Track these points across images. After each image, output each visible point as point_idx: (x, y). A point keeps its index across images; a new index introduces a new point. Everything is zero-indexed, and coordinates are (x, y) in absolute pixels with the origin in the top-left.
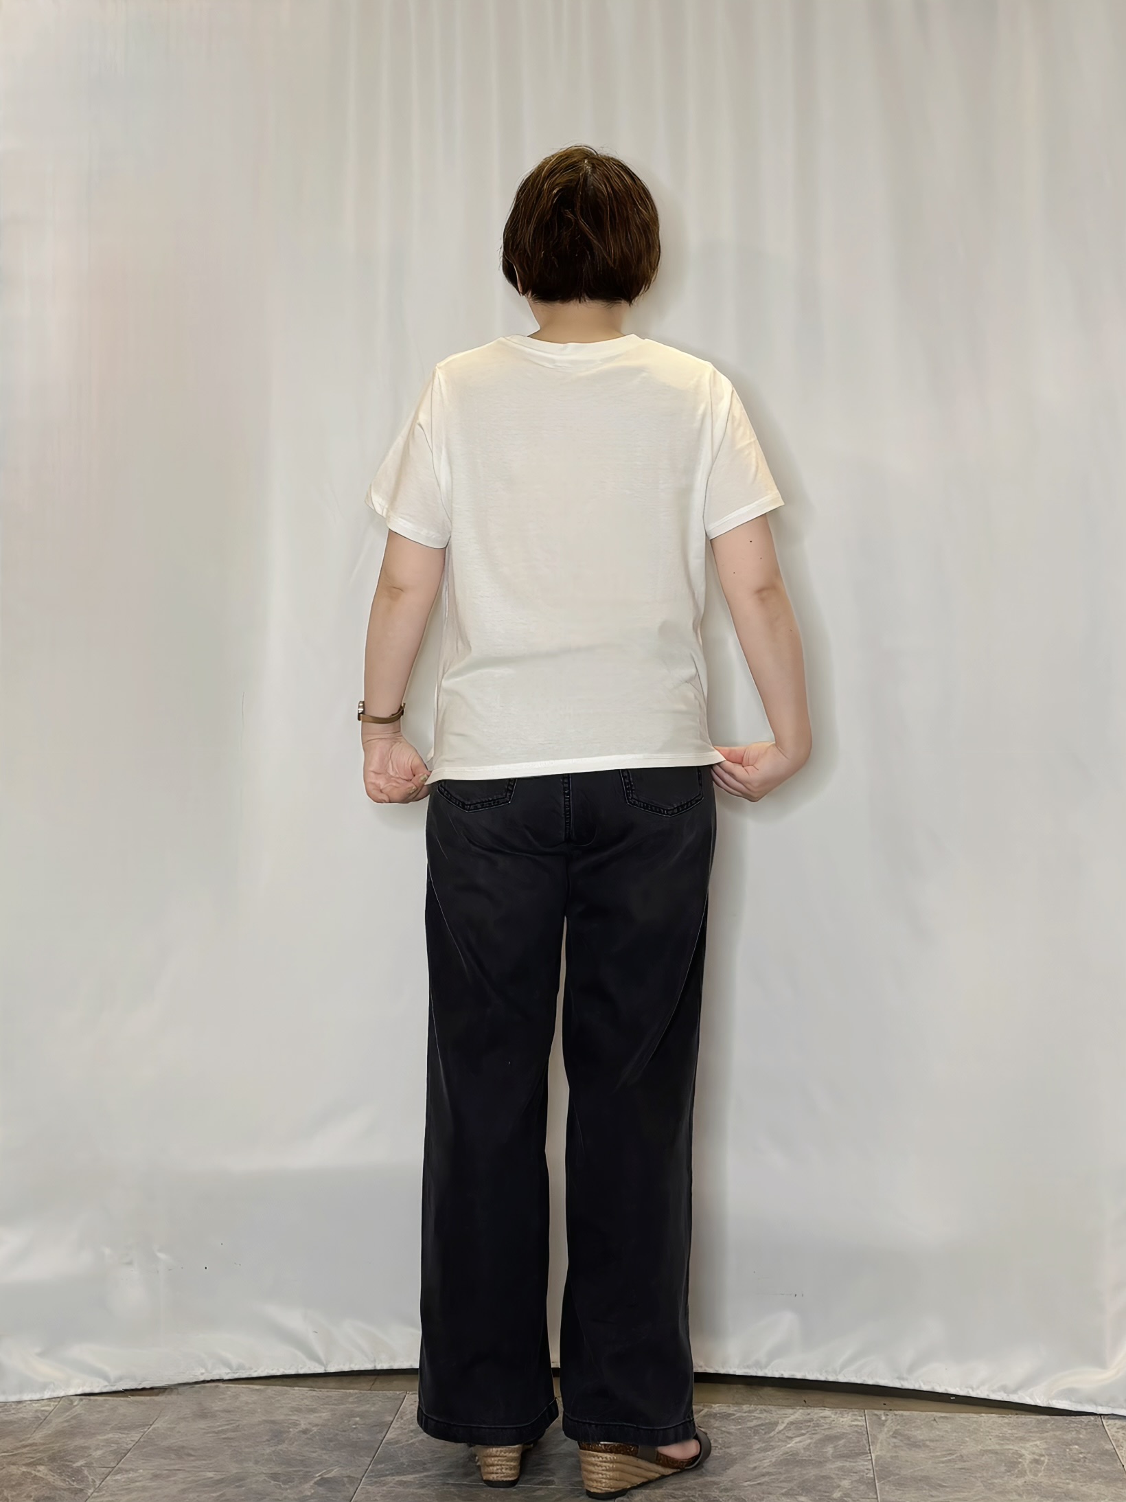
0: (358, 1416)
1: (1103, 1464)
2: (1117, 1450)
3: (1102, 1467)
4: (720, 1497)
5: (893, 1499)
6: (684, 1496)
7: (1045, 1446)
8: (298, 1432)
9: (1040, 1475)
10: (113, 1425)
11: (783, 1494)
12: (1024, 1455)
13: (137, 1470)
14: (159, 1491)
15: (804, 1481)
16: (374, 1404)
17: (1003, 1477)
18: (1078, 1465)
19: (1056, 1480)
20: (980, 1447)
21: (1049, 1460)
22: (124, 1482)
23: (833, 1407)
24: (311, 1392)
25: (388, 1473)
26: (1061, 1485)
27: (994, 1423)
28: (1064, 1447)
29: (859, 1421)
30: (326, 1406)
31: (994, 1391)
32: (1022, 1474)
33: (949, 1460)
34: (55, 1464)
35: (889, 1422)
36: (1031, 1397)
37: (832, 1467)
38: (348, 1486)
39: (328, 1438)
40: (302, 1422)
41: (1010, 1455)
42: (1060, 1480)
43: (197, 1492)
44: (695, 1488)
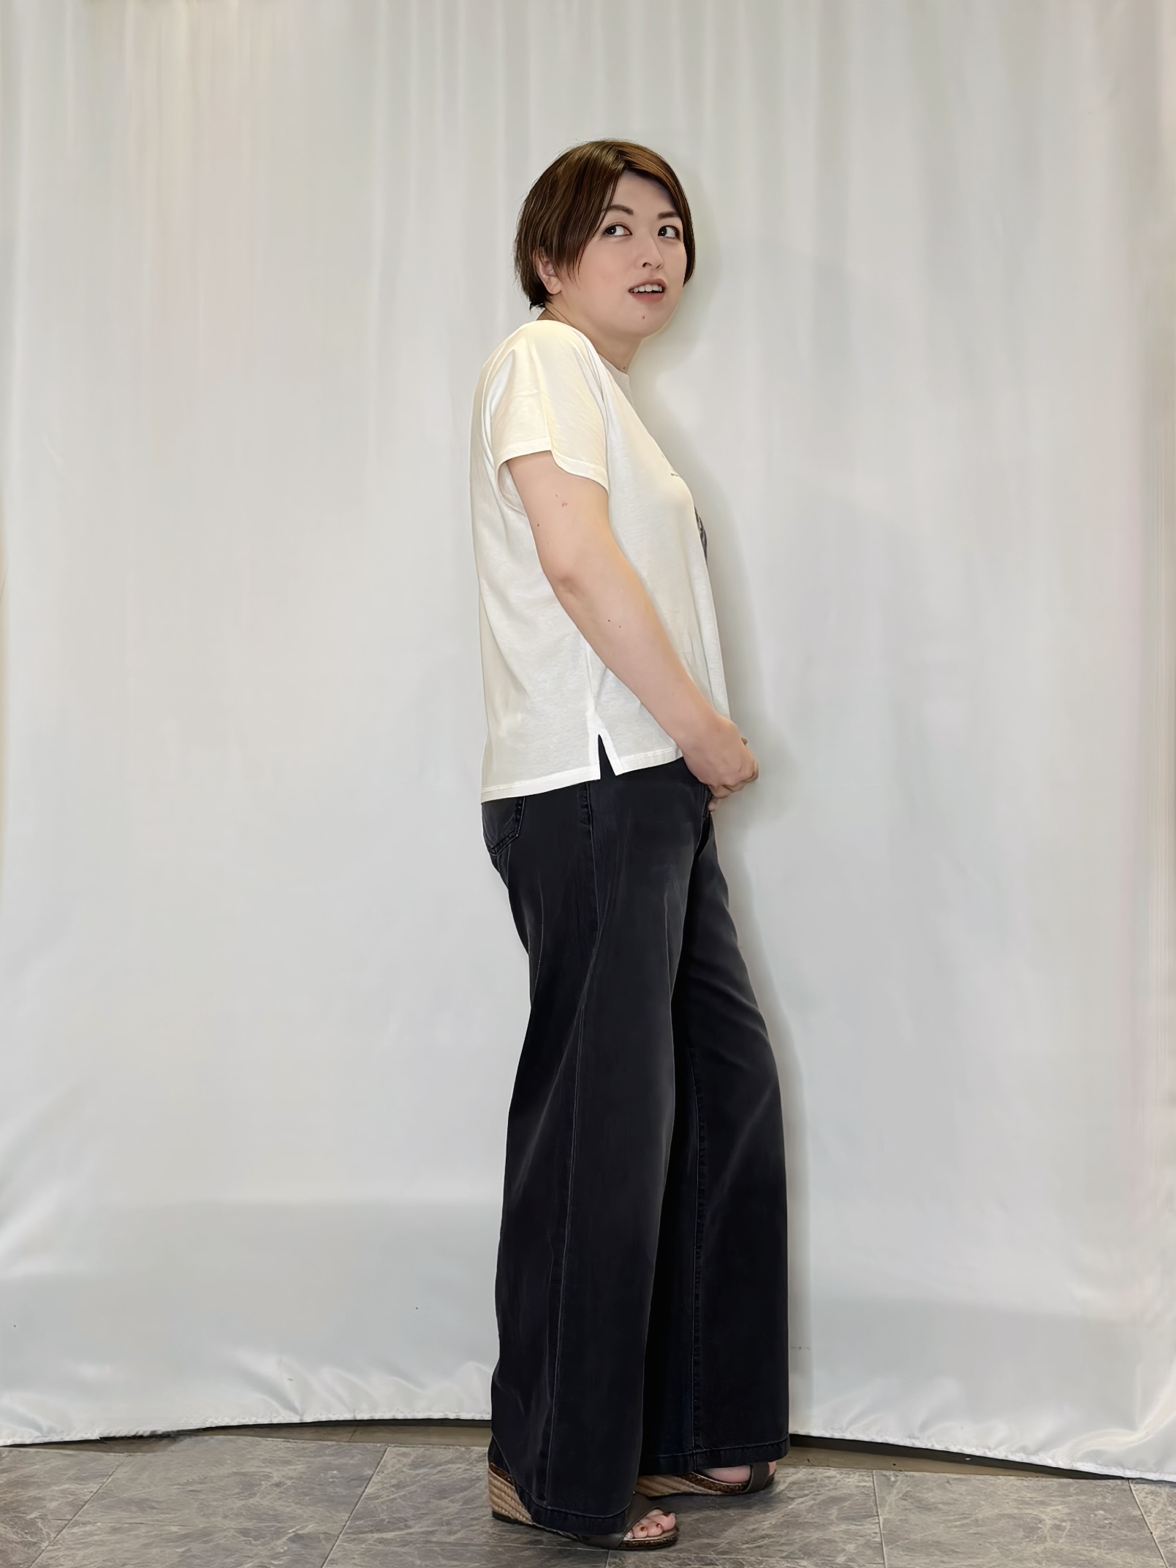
0: (336, 1469)
1: (1130, 1531)
2: (1145, 1516)
3: (1129, 1534)
4: (717, 1560)
5: (901, 1564)
6: (680, 1558)
7: (1066, 1511)
8: (270, 1485)
9: (1060, 1541)
10: (68, 1475)
11: (782, 1557)
12: (1044, 1520)
13: (95, 1523)
14: (118, 1546)
15: (806, 1545)
16: (353, 1457)
17: (1021, 1543)
18: (1104, 1532)
19: (1079, 1547)
20: (996, 1511)
21: (1071, 1525)
22: (81, 1535)
23: (839, 1466)
24: (285, 1443)
25: (367, 1530)
26: (1085, 1552)
27: (1013, 1485)
28: (1088, 1512)
29: (866, 1481)
30: (300, 1458)
31: (1013, 1453)
32: (1042, 1539)
33: (963, 1524)
34: (8, 1516)
35: (898, 1483)
36: (1052, 1459)
37: (837, 1530)
38: (324, 1542)
39: (303, 1492)
40: (275, 1474)
41: (1029, 1520)
42: (1084, 1548)
43: (161, 1547)
44: (690, 1550)
